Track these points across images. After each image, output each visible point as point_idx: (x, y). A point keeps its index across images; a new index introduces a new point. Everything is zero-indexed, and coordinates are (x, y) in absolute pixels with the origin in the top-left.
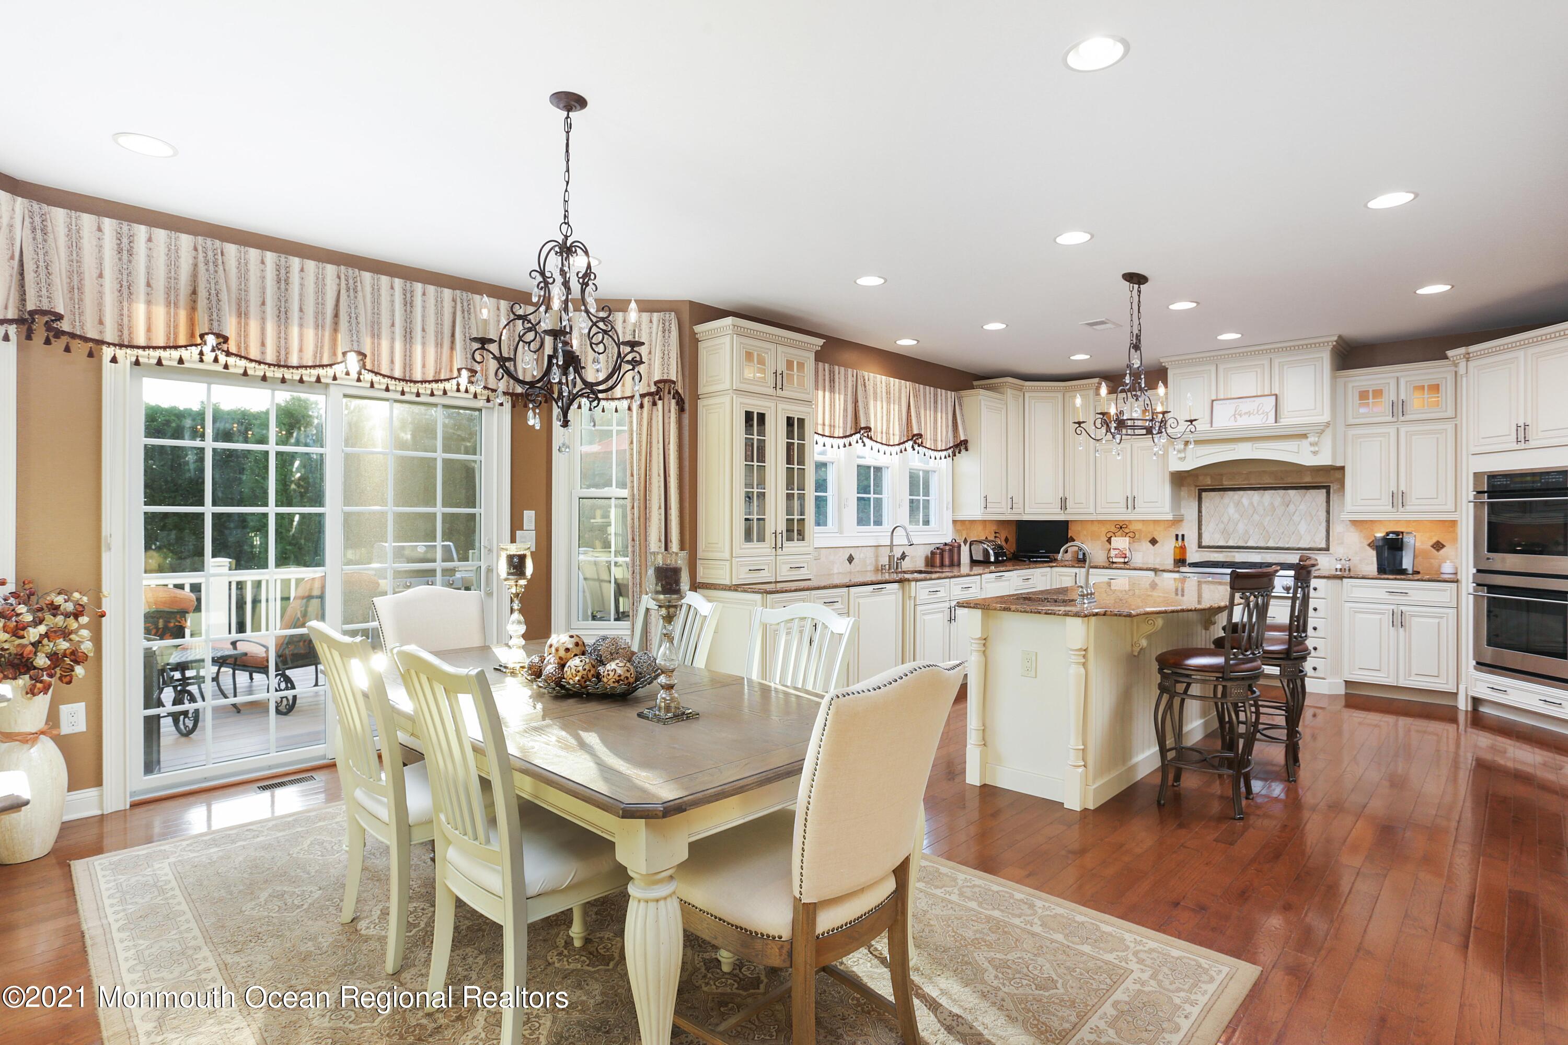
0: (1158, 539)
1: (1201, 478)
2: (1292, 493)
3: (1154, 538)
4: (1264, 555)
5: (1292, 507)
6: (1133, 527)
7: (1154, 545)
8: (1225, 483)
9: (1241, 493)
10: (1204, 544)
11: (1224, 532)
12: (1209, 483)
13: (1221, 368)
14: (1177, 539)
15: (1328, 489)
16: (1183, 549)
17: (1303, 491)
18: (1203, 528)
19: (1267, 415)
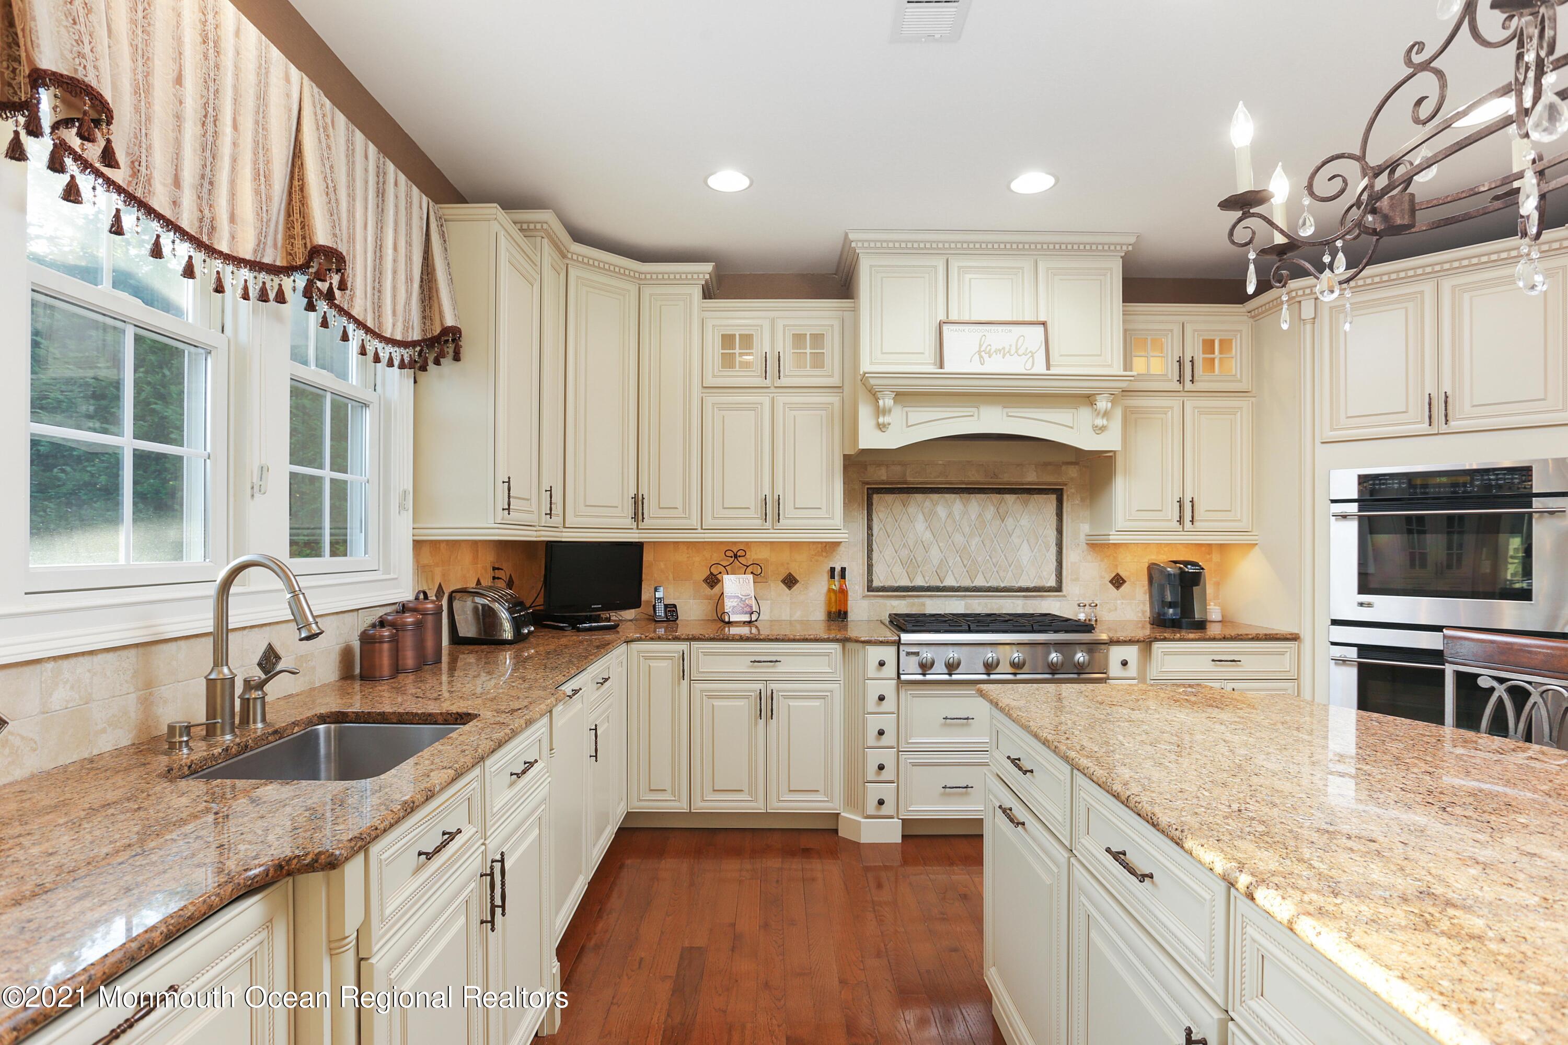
0: (798, 578)
1: (871, 469)
2: (1010, 498)
3: (790, 575)
4: (969, 601)
5: (1010, 522)
6: (753, 555)
7: (790, 587)
8: (909, 479)
9: (935, 497)
10: (876, 584)
11: (910, 564)
12: (884, 478)
13: (955, 265)
14: (832, 576)
15: (1059, 494)
16: (843, 593)
17: (1025, 496)
18: (875, 555)
19: (1032, 356)
